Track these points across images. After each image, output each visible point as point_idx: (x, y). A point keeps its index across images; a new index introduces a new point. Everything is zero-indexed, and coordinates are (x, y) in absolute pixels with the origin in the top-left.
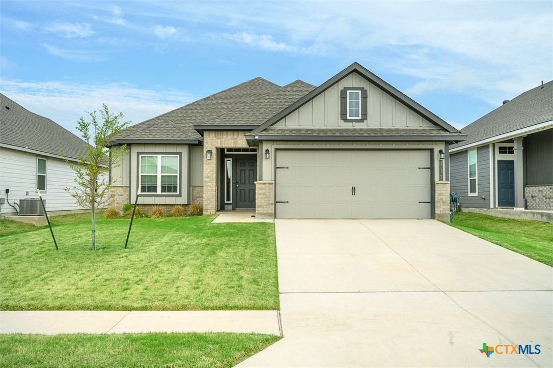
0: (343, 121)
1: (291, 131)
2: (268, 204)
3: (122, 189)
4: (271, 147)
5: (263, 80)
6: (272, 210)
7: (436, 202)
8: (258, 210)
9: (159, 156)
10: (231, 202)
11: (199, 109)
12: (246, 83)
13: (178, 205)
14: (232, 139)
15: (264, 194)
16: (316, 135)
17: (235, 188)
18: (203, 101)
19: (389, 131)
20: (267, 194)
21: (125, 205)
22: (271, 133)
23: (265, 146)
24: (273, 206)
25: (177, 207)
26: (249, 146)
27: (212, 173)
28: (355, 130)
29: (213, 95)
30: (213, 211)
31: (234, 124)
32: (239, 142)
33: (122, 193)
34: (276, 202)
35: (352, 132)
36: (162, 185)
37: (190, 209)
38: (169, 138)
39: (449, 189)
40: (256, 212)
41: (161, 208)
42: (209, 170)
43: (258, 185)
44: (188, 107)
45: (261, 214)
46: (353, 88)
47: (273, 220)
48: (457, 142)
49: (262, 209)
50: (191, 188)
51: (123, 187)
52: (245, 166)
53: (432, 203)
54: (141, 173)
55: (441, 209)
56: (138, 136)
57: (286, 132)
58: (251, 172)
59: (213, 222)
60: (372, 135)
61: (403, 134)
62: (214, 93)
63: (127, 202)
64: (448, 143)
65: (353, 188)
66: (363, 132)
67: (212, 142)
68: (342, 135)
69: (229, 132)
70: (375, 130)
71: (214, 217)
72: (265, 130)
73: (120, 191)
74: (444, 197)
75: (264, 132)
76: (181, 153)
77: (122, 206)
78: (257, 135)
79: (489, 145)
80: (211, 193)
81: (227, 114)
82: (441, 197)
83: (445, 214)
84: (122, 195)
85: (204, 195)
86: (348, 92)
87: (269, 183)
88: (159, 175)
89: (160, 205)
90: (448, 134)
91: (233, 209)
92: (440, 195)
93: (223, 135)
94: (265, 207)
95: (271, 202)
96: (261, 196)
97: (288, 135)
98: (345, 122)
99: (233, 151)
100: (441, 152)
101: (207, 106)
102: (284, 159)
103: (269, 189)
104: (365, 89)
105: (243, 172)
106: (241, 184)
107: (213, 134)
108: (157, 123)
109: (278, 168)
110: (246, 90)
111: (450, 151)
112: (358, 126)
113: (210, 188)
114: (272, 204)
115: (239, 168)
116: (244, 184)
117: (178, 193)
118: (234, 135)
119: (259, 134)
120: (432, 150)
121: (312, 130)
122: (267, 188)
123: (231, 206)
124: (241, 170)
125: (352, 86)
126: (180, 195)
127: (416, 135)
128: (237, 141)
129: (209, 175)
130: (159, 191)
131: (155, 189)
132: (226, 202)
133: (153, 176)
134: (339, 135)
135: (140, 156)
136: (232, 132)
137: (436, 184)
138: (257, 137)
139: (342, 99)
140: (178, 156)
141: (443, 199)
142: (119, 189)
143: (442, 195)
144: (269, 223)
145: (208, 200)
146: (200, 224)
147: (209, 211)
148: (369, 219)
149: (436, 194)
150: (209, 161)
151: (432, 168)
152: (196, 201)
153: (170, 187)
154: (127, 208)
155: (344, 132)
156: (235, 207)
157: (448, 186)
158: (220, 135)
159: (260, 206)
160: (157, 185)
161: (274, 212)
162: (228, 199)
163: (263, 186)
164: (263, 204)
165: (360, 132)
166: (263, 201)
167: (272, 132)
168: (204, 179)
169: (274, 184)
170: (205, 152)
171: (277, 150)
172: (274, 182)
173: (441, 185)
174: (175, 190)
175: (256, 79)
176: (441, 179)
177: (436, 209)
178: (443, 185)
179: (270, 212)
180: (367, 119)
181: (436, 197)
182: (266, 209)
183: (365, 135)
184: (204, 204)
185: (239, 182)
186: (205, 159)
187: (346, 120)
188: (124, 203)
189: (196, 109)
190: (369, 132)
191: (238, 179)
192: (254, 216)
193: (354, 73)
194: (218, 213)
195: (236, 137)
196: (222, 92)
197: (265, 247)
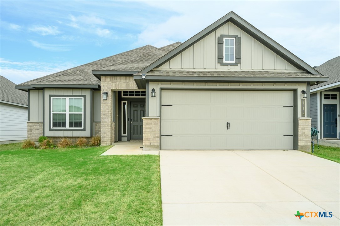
0: (219, 64)
1: (175, 72)
2: (154, 137)
3: (38, 125)
4: (157, 87)
5: (152, 47)
6: (157, 142)
7: (299, 135)
8: (145, 142)
9: (67, 98)
10: (126, 135)
11: (103, 64)
12: (139, 48)
13: (82, 137)
14: (124, 83)
15: (150, 128)
16: (197, 75)
17: (130, 125)
18: (107, 59)
19: (259, 73)
20: (153, 128)
21: (40, 137)
22: (156, 74)
23: (151, 86)
24: (159, 139)
25: (81, 139)
26: (139, 89)
27: (108, 111)
28: (230, 72)
29: (115, 56)
30: (109, 143)
31: (125, 70)
32: (130, 85)
33: (38, 128)
34: (161, 135)
35: (228, 74)
36: (69, 121)
37: (92, 141)
38: (75, 83)
39: (310, 124)
40: (144, 144)
41: (67, 140)
42: (105, 109)
43: (145, 120)
44: (95, 63)
45: (148, 146)
46: (228, 35)
47: (158, 151)
48: (318, 83)
49: (149, 142)
50: (94, 124)
51: (38, 123)
52: (137, 107)
53: (295, 136)
54: (53, 112)
55: (304, 142)
56: (49, 82)
57: (169, 73)
58: (142, 112)
59: (102, 155)
60: (246, 76)
61: (272, 75)
62: (116, 54)
63: (42, 135)
64: (310, 84)
65: (227, 123)
66: (238, 74)
67: (107, 85)
68: (220, 76)
69: (122, 77)
70: (248, 72)
71: (108, 147)
72: (151, 71)
73: (37, 126)
74: (306, 131)
75: (151, 73)
76: (85, 96)
77: (38, 138)
78: (144, 75)
79: (317, 93)
80: (107, 127)
81: (121, 63)
82: (304, 131)
83: (307, 145)
84: (38, 130)
85: (101, 129)
86: (224, 39)
87: (155, 119)
88: (67, 113)
89: (67, 137)
90: (311, 76)
91: (128, 141)
92: (303, 129)
93: (117, 79)
94: (151, 139)
95: (156, 135)
96: (148, 130)
97: (172, 75)
98: (221, 65)
99: (128, 96)
100: (303, 92)
101: (109, 62)
102: (168, 97)
103: (155, 124)
104: (239, 36)
105: (136, 112)
106: (134, 121)
107: (108, 79)
108: (67, 73)
109: (162, 105)
110: (139, 52)
111: (311, 91)
112: (233, 69)
113: (106, 124)
114: (157, 137)
115: (133, 109)
116: (137, 121)
117: (83, 128)
118: (126, 80)
119: (146, 74)
120: (295, 91)
121: (193, 72)
122: (153, 123)
123: (127, 138)
124: (134, 110)
125: (228, 34)
126: (84, 130)
127: (284, 76)
128: (129, 85)
129: (105, 113)
130: (67, 126)
131: (64, 125)
132: (122, 135)
133: (63, 114)
134: (217, 76)
135: (52, 98)
136: (124, 77)
137: (299, 120)
138: (144, 77)
139: (220, 45)
140: (83, 98)
141: (306, 133)
142: (36, 124)
143: (305, 130)
144: (154, 155)
145: (105, 133)
146: (88, 157)
147: (105, 142)
148: (243, 150)
149: (300, 129)
150: (105, 101)
151: (295, 106)
152: (98, 134)
153: (76, 123)
154: (41, 140)
155: (221, 74)
156: (129, 138)
157: (310, 122)
158: (115, 79)
159: (147, 139)
160: (65, 121)
161: (159, 144)
162: (124, 133)
163: (150, 121)
164: (149, 137)
165: (235, 74)
166: (150, 135)
167: (158, 73)
168: (101, 116)
169: (159, 120)
170: (101, 94)
171: (162, 89)
172: (159, 118)
173: (304, 120)
174: (80, 125)
175: (147, 46)
176: (303, 116)
177: (299, 142)
178: (306, 120)
179: (156, 144)
180: (240, 63)
181: (299, 131)
182: (152, 142)
183: (240, 76)
184: (101, 137)
185: (133, 120)
186: (102, 99)
187: (222, 64)
188: (40, 136)
189: (100, 64)
190: (243, 74)
191: (132, 117)
192: (142, 148)
193: (230, 22)
194: (113, 144)
195: (128, 81)
196: (122, 53)
197: (148, 192)
